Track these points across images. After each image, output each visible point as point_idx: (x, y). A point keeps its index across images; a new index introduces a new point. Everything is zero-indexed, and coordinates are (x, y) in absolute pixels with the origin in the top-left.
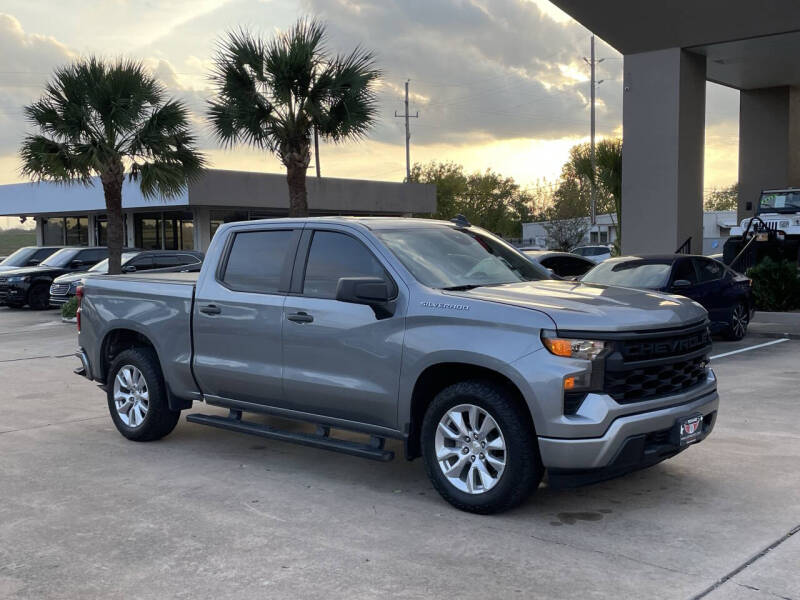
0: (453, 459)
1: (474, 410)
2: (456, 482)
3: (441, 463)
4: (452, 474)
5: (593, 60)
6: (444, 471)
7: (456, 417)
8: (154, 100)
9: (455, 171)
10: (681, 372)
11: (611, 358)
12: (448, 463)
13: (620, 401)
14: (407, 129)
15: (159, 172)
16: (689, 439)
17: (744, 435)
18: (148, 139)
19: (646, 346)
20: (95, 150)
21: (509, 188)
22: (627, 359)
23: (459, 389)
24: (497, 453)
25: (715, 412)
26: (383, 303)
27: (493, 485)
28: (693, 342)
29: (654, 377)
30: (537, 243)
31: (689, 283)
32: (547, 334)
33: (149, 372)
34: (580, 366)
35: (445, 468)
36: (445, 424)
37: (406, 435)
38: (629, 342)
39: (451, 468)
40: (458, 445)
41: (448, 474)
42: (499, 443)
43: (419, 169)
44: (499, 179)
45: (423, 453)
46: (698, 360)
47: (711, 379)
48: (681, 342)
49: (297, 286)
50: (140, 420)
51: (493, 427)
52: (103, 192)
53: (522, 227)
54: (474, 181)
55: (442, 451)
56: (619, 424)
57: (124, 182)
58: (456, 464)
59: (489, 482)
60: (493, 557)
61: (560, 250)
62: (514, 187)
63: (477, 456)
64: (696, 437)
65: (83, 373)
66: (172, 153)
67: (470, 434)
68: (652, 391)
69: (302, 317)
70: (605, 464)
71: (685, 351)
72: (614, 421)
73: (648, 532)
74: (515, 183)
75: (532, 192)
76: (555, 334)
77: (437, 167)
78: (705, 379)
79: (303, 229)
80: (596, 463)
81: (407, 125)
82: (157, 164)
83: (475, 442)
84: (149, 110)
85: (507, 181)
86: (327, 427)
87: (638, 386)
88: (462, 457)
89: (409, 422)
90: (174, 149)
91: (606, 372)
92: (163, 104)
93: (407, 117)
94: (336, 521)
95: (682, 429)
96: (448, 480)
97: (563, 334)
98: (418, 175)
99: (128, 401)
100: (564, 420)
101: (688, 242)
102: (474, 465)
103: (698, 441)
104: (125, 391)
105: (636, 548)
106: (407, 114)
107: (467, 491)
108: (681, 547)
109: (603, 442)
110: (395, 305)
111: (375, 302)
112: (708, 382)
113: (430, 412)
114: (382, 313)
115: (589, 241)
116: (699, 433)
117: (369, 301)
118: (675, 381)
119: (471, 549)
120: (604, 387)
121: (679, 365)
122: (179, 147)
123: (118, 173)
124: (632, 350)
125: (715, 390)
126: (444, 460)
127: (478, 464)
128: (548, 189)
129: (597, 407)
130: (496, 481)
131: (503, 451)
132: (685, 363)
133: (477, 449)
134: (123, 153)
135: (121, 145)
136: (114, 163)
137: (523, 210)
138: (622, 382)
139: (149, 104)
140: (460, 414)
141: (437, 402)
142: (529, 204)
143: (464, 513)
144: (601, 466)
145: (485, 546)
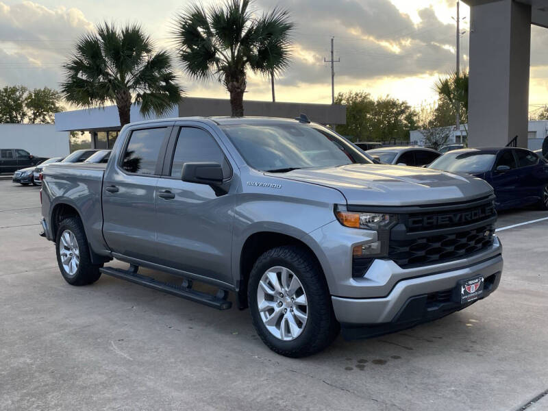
0: (271, 310)
1: (285, 270)
2: (272, 329)
3: (262, 314)
4: (270, 323)
5: (458, 18)
6: (264, 320)
7: (272, 276)
8: (148, 51)
9: (365, 97)
10: (464, 240)
11: (394, 229)
12: (267, 313)
13: (403, 266)
14: (333, 70)
15: (153, 99)
16: (471, 298)
17: (533, 287)
18: (145, 77)
19: (429, 219)
20: (110, 86)
21: (403, 109)
22: (410, 230)
23: (274, 253)
24: (302, 308)
25: (499, 273)
26: (220, 183)
27: (299, 334)
28: (475, 214)
29: (437, 245)
30: (419, 144)
31: (508, 168)
32: (340, 209)
33: (79, 235)
34: (368, 235)
35: (264, 317)
36: (265, 281)
37: (237, 290)
38: (412, 215)
39: (269, 317)
40: (275, 299)
41: (267, 322)
42: (302, 299)
43: (342, 96)
44: (397, 102)
45: (249, 305)
46: (482, 230)
47: (496, 245)
48: (464, 214)
49: (167, 170)
50: (75, 269)
51: (299, 286)
52: (118, 113)
53: (409, 134)
54: (379, 104)
55: (262, 304)
56: (402, 286)
57: (131, 106)
58: (273, 315)
59: (296, 331)
60: (280, 402)
61: (432, 148)
62: (407, 108)
63: (289, 309)
64: (478, 295)
65: (43, 235)
66: (162, 86)
67: (282, 291)
68: (436, 257)
69: (168, 195)
70: (389, 320)
71: (467, 223)
72: (397, 283)
73: (426, 380)
74: (408, 105)
75: (418, 110)
76: (345, 208)
77: (353, 95)
78: (491, 245)
79: (174, 126)
80: (381, 320)
81: (332, 67)
82: (152, 94)
83: (287, 297)
84: (146, 58)
85: (403, 103)
86: (191, 281)
87: (421, 253)
88: (277, 309)
89: (239, 279)
90: (164, 84)
91: (390, 240)
92: (154, 54)
93: (332, 61)
94: (173, 360)
95: (463, 290)
96: (266, 328)
97: (351, 208)
98: (341, 100)
99: (68, 256)
100: (353, 282)
101: (515, 139)
102: (285, 316)
103: (482, 298)
104: (67, 248)
105: (410, 397)
106: (332, 60)
107: (279, 337)
108: (451, 398)
109: (388, 302)
110: (230, 185)
111: (212, 182)
112: (494, 248)
113: (254, 272)
114: (219, 191)
115: (455, 141)
116: (480, 292)
117: (208, 181)
118: (459, 248)
119: (266, 394)
120: (389, 254)
121: (461, 235)
122: (167, 82)
123: (127, 101)
124: (414, 222)
125: (500, 254)
126: (264, 311)
127: (288, 315)
128: (428, 107)
129: (382, 271)
130: (301, 330)
131: (305, 307)
132: (468, 232)
133: (288, 304)
134: (130, 87)
135: (128, 81)
136: (124, 93)
137: (412, 122)
138: (407, 249)
139: (145, 54)
140: (275, 274)
141: (258, 264)
142: (415, 119)
143: (277, 355)
144: (385, 321)
145: (279, 390)
